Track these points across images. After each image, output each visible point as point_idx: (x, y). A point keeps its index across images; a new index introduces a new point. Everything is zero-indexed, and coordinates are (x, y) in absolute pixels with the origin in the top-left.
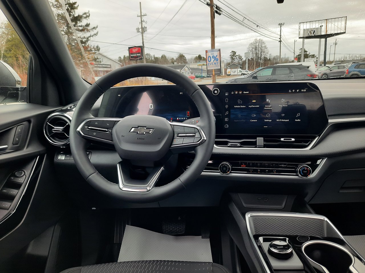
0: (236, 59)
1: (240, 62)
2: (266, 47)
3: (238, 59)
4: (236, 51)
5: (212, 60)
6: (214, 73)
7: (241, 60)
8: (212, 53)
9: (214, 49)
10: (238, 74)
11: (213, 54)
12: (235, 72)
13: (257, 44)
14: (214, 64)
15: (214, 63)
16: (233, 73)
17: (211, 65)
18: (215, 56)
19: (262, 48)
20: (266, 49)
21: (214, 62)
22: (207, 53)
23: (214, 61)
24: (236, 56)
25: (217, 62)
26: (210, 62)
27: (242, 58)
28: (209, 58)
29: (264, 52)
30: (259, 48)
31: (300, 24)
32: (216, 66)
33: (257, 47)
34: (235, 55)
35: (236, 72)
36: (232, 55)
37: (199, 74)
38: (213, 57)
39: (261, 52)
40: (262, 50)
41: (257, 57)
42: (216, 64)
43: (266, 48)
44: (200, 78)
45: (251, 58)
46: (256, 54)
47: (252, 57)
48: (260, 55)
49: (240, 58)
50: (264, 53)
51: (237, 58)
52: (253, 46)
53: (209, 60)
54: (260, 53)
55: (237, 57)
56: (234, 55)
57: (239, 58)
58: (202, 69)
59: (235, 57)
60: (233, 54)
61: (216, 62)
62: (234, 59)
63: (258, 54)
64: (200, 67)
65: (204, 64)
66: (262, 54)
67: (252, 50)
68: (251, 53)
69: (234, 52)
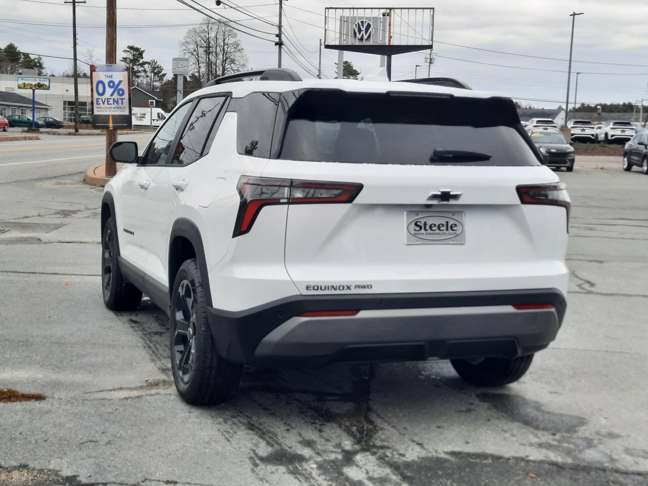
0: (143, 74)
1: (157, 84)
2: (240, 47)
3: (149, 74)
4: (142, 49)
5: (109, 91)
6: (111, 125)
7: (161, 78)
8: (109, 74)
9: (113, 65)
10: (155, 123)
11: (111, 77)
12: (143, 116)
13: (212, 35)
14: (111, 101)
15: (114, 99)
16: (137, 118)
17: (104, 103)
18: (116, 83)
19: (226, 47)
20: (238, 54)
21: (112, 97)
22: (94, 73)
23: (112, 95)
24: (142, 64)
25: (123, 97)
26: (103, 97)
27: (163, 72)
28: (101, 86)
29: (233, 61)
30: (218, 49)
31: (327, 10)
32: (118, 108)
33: (212, 43)
34: (141, 61)
35: (148, 117)
36: (131, 61)
37: (18, 113)
38: (111, 84)
39: (224, 61)
40: (228, 55)
41: (212, 74)
42: (118, 103)
43: (239, 50)
44: (26, 129)
45: (193, 76)
46: (209, 64)
47: (197, 74)
48: (221, 68)
49: (157, 71)
50: (233, 65)
51: (145, 71)
52: (199, 39)
53: (101, 90)
54: (219, 62)
55: (146, 66)
56: (134, 61)
57: (152, 71)
58: (36, 99)
59: (141, 69)
60: (134, 55)
61: (119, 97)
62: (139, 72)
63: (214, 67)
64: (27, 93)
65: (42, 83)
66: (227, 66)
67: (195, 51)
68: (193, 60)
69: (137, 50)
